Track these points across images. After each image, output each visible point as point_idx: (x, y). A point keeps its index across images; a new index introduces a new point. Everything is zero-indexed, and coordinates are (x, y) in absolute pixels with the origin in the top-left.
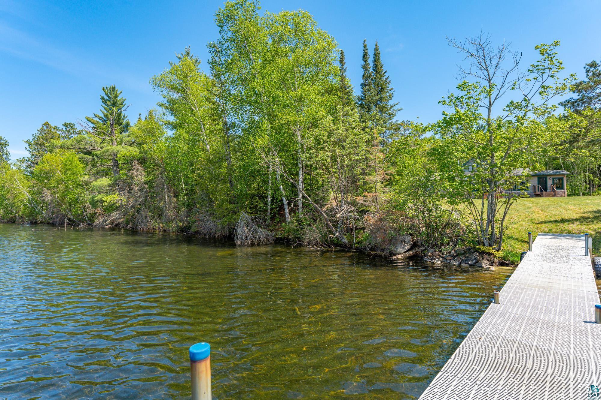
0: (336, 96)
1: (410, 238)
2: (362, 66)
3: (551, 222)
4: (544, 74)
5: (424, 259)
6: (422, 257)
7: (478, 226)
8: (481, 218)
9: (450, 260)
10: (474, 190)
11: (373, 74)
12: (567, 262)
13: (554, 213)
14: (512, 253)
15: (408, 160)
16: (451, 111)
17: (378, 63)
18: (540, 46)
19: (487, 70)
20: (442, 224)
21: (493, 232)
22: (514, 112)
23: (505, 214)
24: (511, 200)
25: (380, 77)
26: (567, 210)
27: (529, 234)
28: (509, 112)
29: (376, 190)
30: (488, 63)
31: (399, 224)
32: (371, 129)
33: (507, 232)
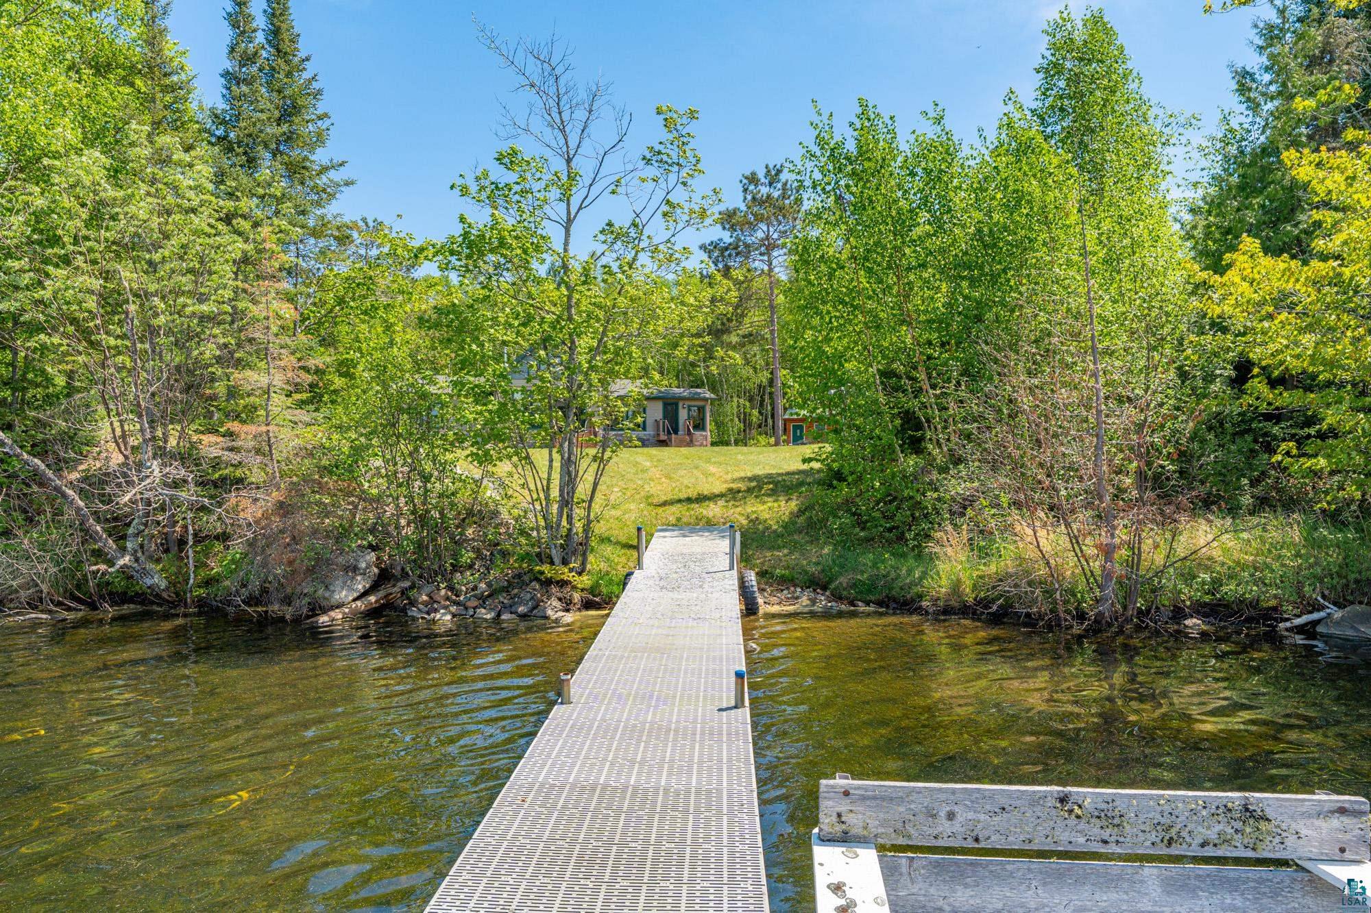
0: (128, 90)
1: (372, 557)
2: (230, 15)
3: (680, 501)
4: (670, 175)
5: (410, 614)
6: (404, 610)
7: (540, 518)
8: (547, 497)
9: (475, 608)
10: (533, 426)
11: (264, 54)
12: (701, 587)
13: (686, 482)
14: (607, 578)
15: (371, 333)
16: (480, 217)
17: (284, 26)
18: (664, 108)
19: (563, 131)
20: (459, 513)
21: (570, 530)
22: (616, 247)
23: (595, 485)
24: (608, 454)
25: (287, 68)
26: (707, 474)
27: (639, 529)
28: (605, 247)
29: (267, 416)
30: (566, 116)
31: (341, 517)
32: (256, 225)
33: (599, 529)
